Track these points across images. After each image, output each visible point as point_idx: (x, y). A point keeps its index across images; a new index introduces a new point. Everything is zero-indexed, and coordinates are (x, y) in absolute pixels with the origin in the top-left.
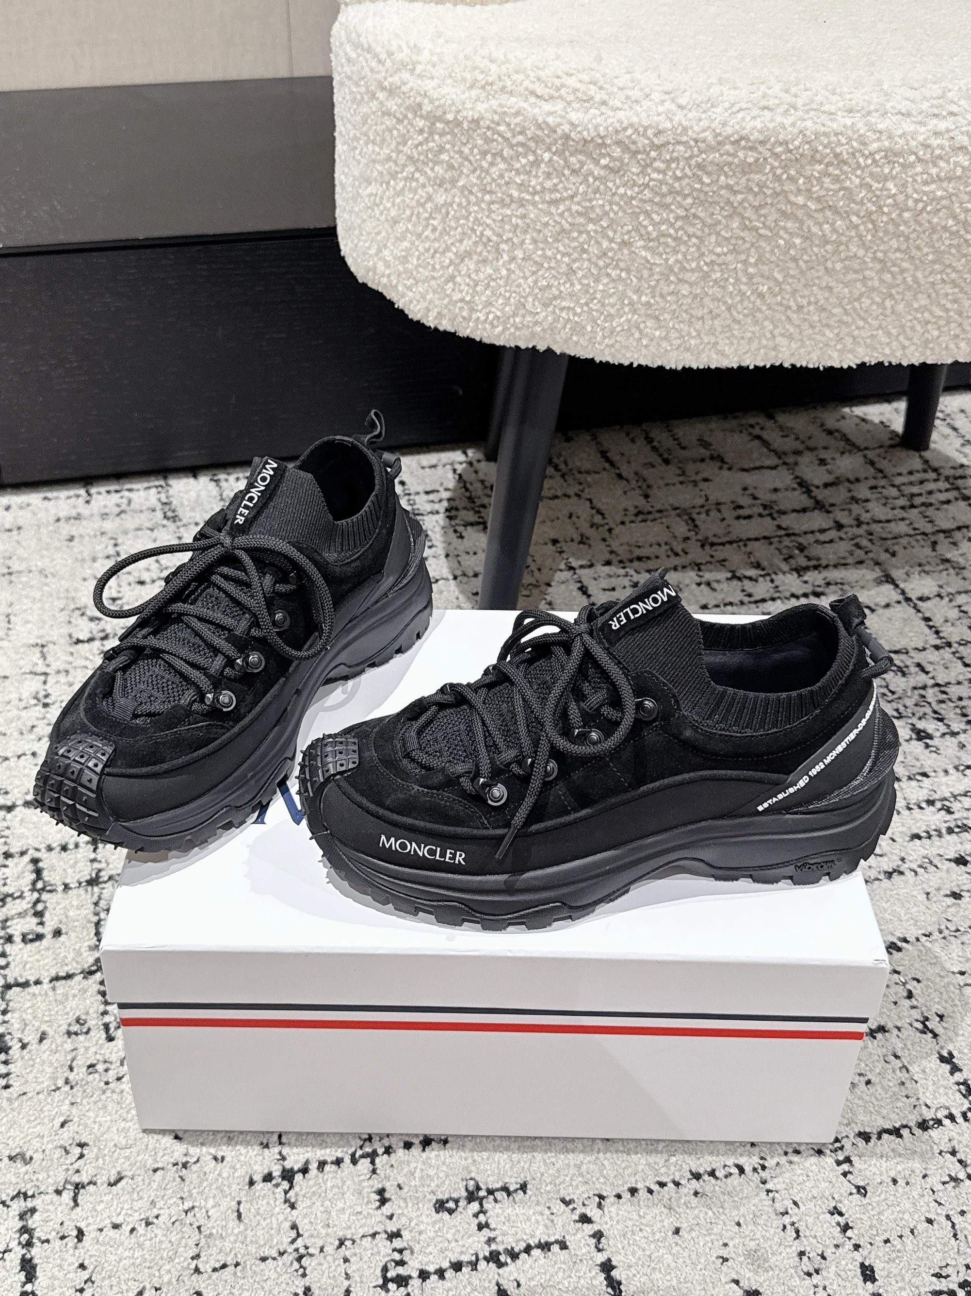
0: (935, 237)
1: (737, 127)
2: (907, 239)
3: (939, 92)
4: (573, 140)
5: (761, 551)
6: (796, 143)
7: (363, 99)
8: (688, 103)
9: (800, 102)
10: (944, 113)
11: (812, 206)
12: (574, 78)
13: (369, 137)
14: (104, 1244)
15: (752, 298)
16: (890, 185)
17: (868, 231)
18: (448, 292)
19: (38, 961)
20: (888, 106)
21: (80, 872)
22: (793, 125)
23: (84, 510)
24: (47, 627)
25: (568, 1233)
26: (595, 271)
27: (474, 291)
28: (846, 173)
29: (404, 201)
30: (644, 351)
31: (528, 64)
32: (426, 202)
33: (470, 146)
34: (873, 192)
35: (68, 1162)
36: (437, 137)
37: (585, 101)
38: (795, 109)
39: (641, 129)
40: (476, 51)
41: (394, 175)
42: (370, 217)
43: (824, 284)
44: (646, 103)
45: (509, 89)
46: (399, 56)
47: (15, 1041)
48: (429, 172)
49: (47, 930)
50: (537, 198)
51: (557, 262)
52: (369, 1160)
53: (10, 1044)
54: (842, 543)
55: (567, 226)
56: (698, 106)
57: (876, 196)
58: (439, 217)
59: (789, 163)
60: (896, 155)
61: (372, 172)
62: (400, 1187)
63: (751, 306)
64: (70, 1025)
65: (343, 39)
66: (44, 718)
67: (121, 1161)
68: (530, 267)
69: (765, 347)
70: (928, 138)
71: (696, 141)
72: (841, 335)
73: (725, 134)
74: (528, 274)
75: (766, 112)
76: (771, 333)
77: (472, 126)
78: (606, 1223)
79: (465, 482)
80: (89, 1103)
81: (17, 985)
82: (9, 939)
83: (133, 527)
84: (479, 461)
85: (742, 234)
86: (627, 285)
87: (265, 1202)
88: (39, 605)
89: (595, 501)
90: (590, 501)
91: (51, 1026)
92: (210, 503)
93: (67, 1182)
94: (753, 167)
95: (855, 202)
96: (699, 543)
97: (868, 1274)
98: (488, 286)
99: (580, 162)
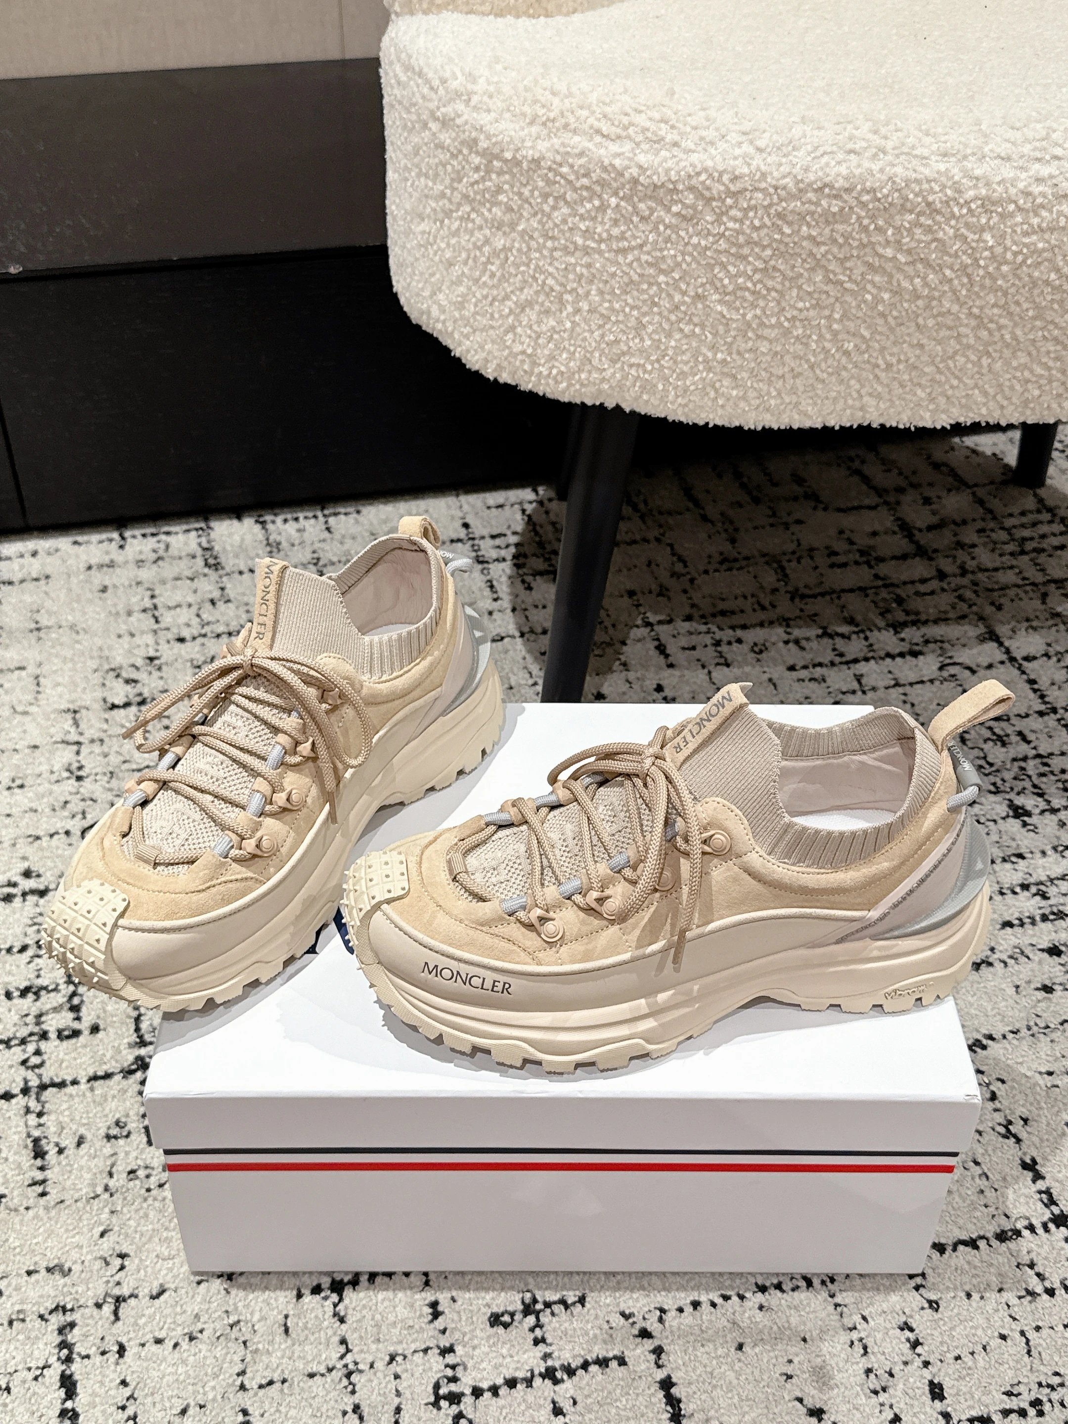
0: (1036, 292)
1: (820, 174)
2: (1005, 294)
3: (1044, 133)
4: (642, 185)
5: (855, 603)
6: (885, 191)
7: (414, 127)
8: (768, 146)
9: (889, 145)
10: (1048, 157)
11: (902, 258)
12: (643, 115)
13: (421, 170)
14: (146, 1360)
15: (837, 356)
16: (987, 236)
17: (963, 285)
18: (508, 343)
19: (75, 1059)
20: (986, 149)
22: (882, 171)
23: (118, 556)
24: (79, 690)
25: (627, 1348)
26: (666, 326)
27: (536, 343)
28: (939, 224)
29: (459, 242)
30: (720, 411)
31: (593, 98)
32: (483, 245)
33: (530, 188)
34: (969, 244)
35: (108, 1273)
36: (494, 176)
37: (655, 142)
38: (884, 153)
39: (716, 175)
40: (536, 81)
41: (448, 214)
42: (423, 256)
43: (915, 342)
44: (722, 145)
45: (572, 127)
46: (454, 85)
47: (52, 1145)
48: (486, 213)
49: (84, 1026)
50: (603, 246)
51: (626, 315)
53: (46, 1148)
54: (944, 595)
55: (636, 278)
57: (972, 248)
58: (498, 262)
59: (876, 213)
60: (994, 204)
61: (425, 207)
62: (453, 1300)
63: (835, 364)
64: (109, 1128)
65: (393, 57)
66: (78, 793)
67: (164, 1272)
68: (597, 321)
69: (852, 407)
70: (1030, 185)
71: (776, 188)
72: (934, 395)
73: (807, 180)
74: (594, 327)
75: (852, 156)
76: (858, 392)
77: (532, 166)
78: (667, 1338)
79: (534, 524)
80: (129, 1212)
81: (53, 1085)
82: (44, 1036)
83: (171, 576)
84: (550, 500)
85: (825, 288)
86: (701, 341)
87: (313, 1315)
88: (70, 665)
89: (676, 547)
90: (671, 545)
91: (89, 1130)
92: (255, 548)
93: (107, 1295)
94: (837, 217)
95: (948, 254)
96: (788, 596)
97: (936, 1391)
98: (551, 339)
99: (650, 208)
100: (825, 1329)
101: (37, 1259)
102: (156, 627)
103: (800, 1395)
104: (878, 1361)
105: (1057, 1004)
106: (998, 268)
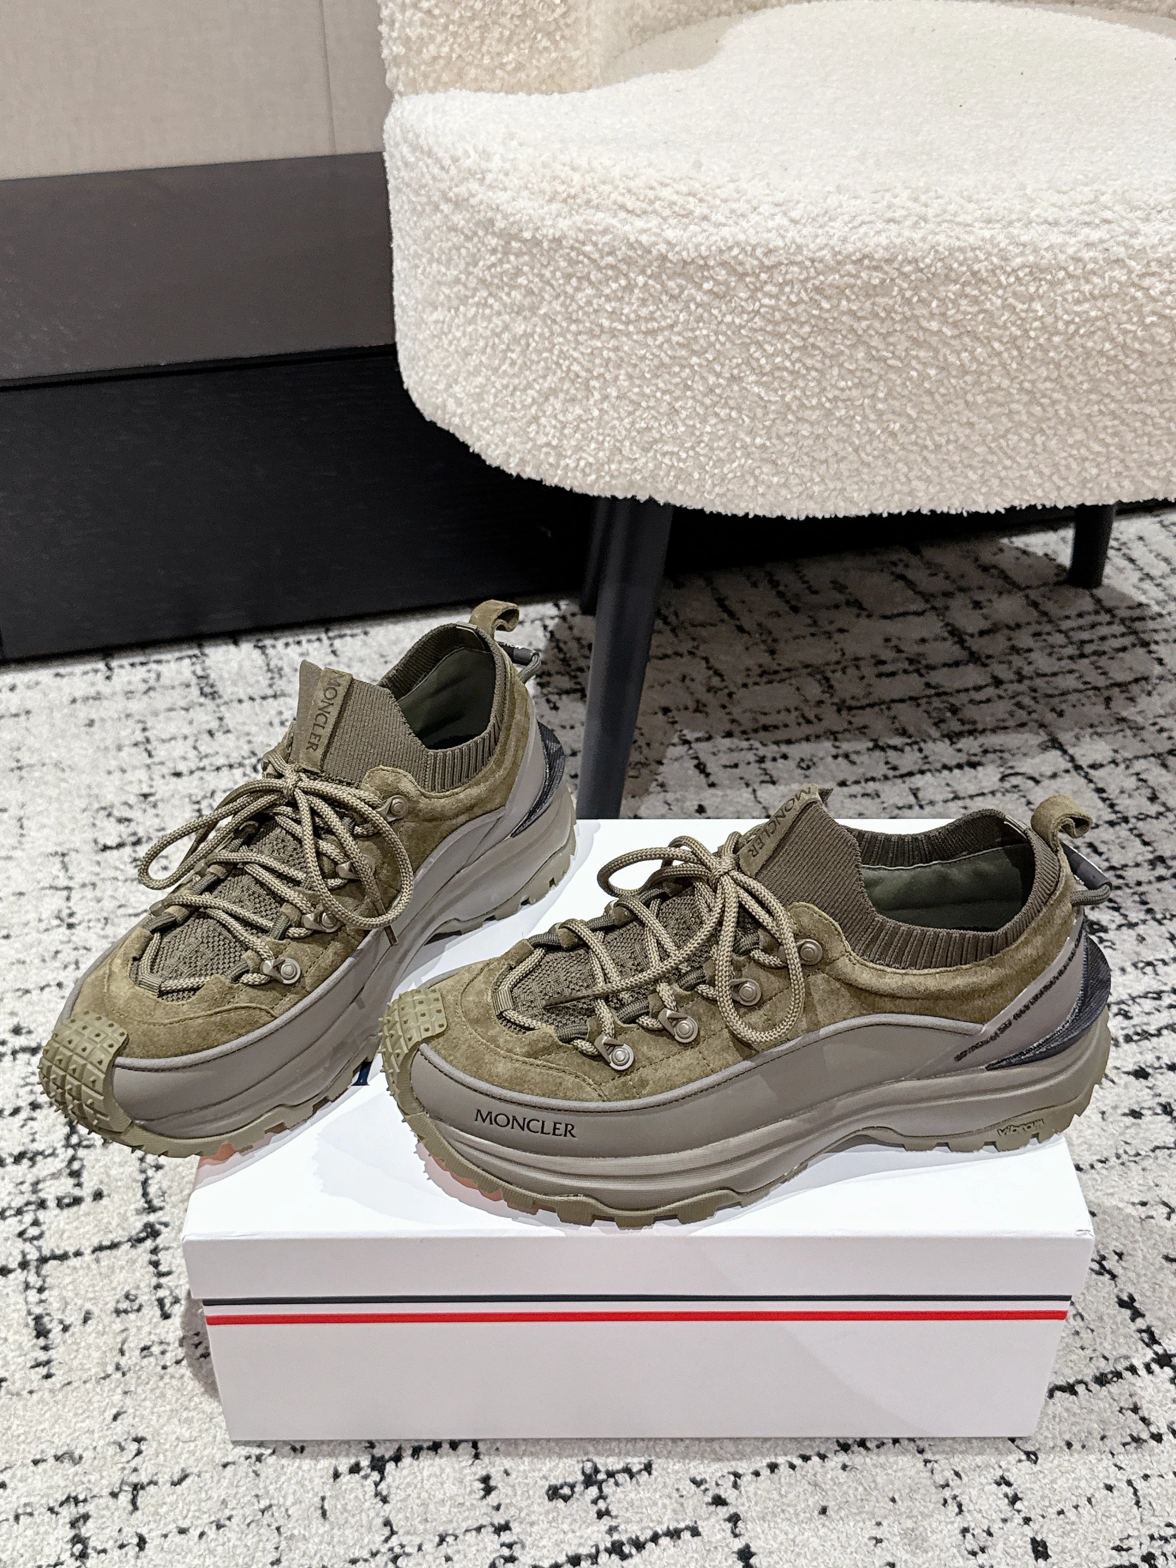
0: (1090, 363)
1: (859, 244)
2: (1058, 366)
3: (1091, 196)
4: (671, 262)
5: (906, 714)
6: (928, 261)
7: (424, 210)
8: (802, 217)
9: (930, 212)
10: (1097, 221)
11: (948, 331)
12: (669, 189)
13: (432, 255)
14: (169, 1552)
15: (883, 438)
16: (1037, 306)
17: (1013, 358)
18: (532, 435)
19: (77, 1228)
20: (1033, 214)
22: (924, 239)
23: (105, 688)
24: (67, 831)
25: (700, 1518)
26: (701, 411)
27: (562, 433)
28: (986, 294)
29: (476, 330)
30: (760, 500)
31: (616, 172)
32: (502, 332)
33: (551, 268)
34: (1018, 314)
35: (124, 1460)
36: (512, 258)
37: (683, 216)
38: (926, 221)
39: (749, 249)
40: (554, 158)
41: (464, 300)
42: (437, 347)
43: (965, 420)
44: (754, 218)
45: (595, 202)
46: (466, 163)
47: (55, 1323)
48: (505, 298)
49: (86, 1192)
50: (631, 328)
51: (657, 400)
52: (470, 1443)
53: (49, 1326)
54: (1001, 702)
55: (666, 360)
56: (814, 220)
57: (1021, 318)
58: (518, 349)
59: (919, 284)
60: (1042, 271)
61: (437, 295)
62: (507, 1473)
63: (881, 446)
64: (118, 1302)
65: (399, 137)
66: (69, 942)
67: (185, 1456)
68: (626, 407)
69: (899, 492)
70: (1079, 250)
71: (813, 261)
72: (986, 477)
73: (845, 252)
74: (623, 414)
75: (892, 226)
76: (906, 476)
77: (554, 246)
78: (743, 1505)
79: (558, 641)
80: (144, 1391)
81: (54, 1257)
82: (42, 1204)
83: (164, 706)
84: (573, 615)
85: (868, 366)
86: (738, 425)
87: (353, 1496)
88: (56, 805)
89: (711, 660)
90: (706, 659)
91: (96, 1304)
92: (255, 675)
93: (123, 1483)
94: (878, 289)
95: (996, 326)
96: (835, 708)
97: (1040, 1550)
98: (577, 428)
99: (680, 286)
100: (915, 1488)
101: (44, 1446)
102: (149, 761)
103: (891, 1560)
104: (974, 1520)
105: (1147, 1130)
106: (1049, 340)
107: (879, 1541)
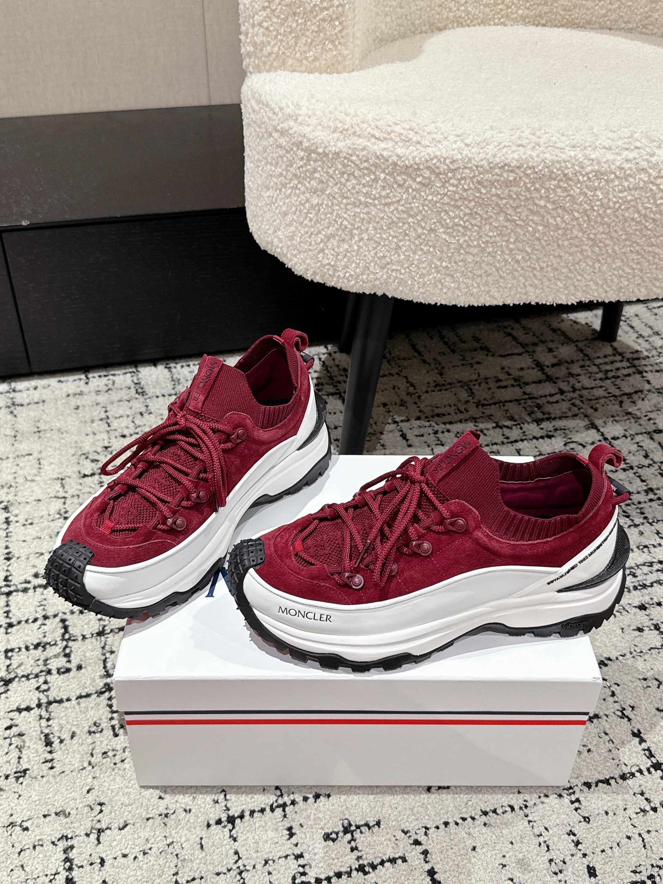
0: (626, 225)
1: (503, 158)
2: (609, 226)
3: (629, 134)
4: (399, 166)
5: (514, 409)
6: (540, 168)
7: (263, 136)
8: (472, 143)
9: (542, 141)
10: (632, 148)
11: (550, 206)
12: (399, 126)
13: (268, 160)
14: (117, 867)
15: (512, 264)
17: (584, 221)
18: (320, 259)
19: (68, 686)
20: (597, 143)
21: (92, 627)
22: (538, 156)
23: (85, 389)
24: (64, 466)
25: (407, 851)
26: (413, 247)
27: (336, 258)
28: (571, 186)
29: (291, 202)
30: (444, 296)
31: (370, 117)
33: (333, 169)
34: (588, 197)
35: (93, 815)
36: (312, 163)
37: (406, 141)
38: (539, 146)
39: (442, 160)
40: (336, 109)
41: (284, 185)
42: (269, 210)
43: (557, 255)
44: (445, 143)
45: (358, 133)
46: (288, 111)
47: (56, 738)
48: (307, 184)
49: (73, 666)
50: (376, 202)
51: (389, 241)
52: (281, 809)
53: (53, 740)
54: (564, 403)
55: (395, 220)
57: (590, 200)
58: (314, 212)
59: (535, 180)
60: (602, 174)
61: (270, 182)
62: (301, 826)
63: (511, 268)
64: (90, 727)
65: (250, 97)
67: (126, 813)
68: (372, 245)
69: (520, 293)
70: (622, 163)
71: (477, 167)
72: (567, 285)
73: (495, 162)
74: (371, 249)
75: (521, 148)
76: (524, 284)
77: (335, 156)
78: (430, 844)
79: (327, 366)
80: (104, 777)
81: (56, 701)
82: (49, 672)
83: (117, 399)
84: (335, 352)
85: (505, 224)
86: (433, 255)
87: (217, 837)
88: (58, 452)
89: (409, 378)
90: (406, 377)
91: (78, 728)
92: (165, 382)
93: (92, 828)
94: (513, 183)
95: (576, 203)
96: (475, 405)
97: (592, 872)
98: (345, 256)
99: (403, 179)
100: (524, 836)
101: (49, 807)
102: (108, 429)
103: (511, 877)
104: (556, 854)
105: (646, 638)
106: (605, 211)
107: (504, 866)
